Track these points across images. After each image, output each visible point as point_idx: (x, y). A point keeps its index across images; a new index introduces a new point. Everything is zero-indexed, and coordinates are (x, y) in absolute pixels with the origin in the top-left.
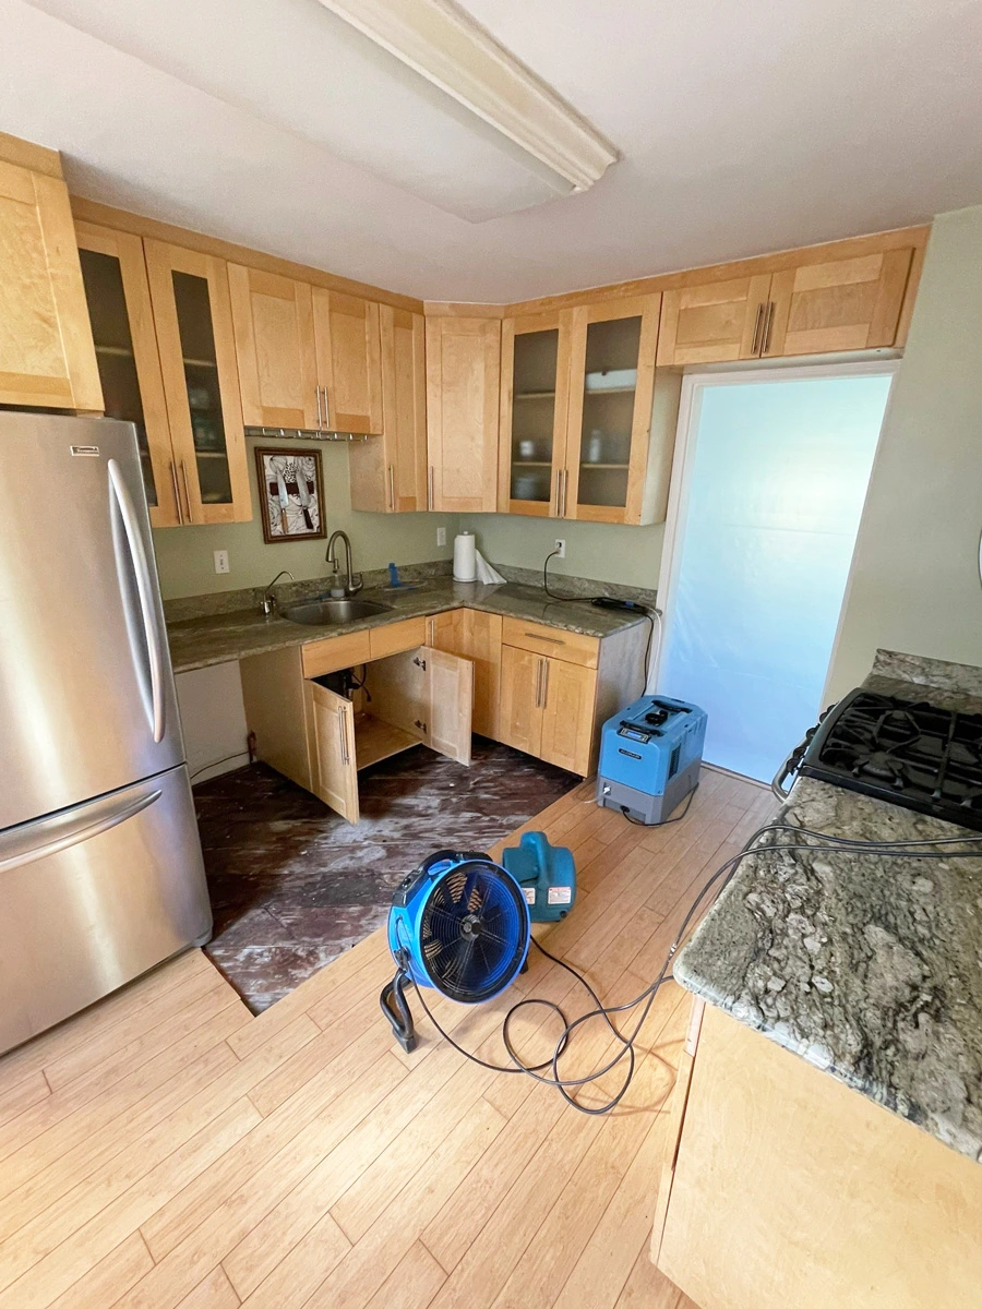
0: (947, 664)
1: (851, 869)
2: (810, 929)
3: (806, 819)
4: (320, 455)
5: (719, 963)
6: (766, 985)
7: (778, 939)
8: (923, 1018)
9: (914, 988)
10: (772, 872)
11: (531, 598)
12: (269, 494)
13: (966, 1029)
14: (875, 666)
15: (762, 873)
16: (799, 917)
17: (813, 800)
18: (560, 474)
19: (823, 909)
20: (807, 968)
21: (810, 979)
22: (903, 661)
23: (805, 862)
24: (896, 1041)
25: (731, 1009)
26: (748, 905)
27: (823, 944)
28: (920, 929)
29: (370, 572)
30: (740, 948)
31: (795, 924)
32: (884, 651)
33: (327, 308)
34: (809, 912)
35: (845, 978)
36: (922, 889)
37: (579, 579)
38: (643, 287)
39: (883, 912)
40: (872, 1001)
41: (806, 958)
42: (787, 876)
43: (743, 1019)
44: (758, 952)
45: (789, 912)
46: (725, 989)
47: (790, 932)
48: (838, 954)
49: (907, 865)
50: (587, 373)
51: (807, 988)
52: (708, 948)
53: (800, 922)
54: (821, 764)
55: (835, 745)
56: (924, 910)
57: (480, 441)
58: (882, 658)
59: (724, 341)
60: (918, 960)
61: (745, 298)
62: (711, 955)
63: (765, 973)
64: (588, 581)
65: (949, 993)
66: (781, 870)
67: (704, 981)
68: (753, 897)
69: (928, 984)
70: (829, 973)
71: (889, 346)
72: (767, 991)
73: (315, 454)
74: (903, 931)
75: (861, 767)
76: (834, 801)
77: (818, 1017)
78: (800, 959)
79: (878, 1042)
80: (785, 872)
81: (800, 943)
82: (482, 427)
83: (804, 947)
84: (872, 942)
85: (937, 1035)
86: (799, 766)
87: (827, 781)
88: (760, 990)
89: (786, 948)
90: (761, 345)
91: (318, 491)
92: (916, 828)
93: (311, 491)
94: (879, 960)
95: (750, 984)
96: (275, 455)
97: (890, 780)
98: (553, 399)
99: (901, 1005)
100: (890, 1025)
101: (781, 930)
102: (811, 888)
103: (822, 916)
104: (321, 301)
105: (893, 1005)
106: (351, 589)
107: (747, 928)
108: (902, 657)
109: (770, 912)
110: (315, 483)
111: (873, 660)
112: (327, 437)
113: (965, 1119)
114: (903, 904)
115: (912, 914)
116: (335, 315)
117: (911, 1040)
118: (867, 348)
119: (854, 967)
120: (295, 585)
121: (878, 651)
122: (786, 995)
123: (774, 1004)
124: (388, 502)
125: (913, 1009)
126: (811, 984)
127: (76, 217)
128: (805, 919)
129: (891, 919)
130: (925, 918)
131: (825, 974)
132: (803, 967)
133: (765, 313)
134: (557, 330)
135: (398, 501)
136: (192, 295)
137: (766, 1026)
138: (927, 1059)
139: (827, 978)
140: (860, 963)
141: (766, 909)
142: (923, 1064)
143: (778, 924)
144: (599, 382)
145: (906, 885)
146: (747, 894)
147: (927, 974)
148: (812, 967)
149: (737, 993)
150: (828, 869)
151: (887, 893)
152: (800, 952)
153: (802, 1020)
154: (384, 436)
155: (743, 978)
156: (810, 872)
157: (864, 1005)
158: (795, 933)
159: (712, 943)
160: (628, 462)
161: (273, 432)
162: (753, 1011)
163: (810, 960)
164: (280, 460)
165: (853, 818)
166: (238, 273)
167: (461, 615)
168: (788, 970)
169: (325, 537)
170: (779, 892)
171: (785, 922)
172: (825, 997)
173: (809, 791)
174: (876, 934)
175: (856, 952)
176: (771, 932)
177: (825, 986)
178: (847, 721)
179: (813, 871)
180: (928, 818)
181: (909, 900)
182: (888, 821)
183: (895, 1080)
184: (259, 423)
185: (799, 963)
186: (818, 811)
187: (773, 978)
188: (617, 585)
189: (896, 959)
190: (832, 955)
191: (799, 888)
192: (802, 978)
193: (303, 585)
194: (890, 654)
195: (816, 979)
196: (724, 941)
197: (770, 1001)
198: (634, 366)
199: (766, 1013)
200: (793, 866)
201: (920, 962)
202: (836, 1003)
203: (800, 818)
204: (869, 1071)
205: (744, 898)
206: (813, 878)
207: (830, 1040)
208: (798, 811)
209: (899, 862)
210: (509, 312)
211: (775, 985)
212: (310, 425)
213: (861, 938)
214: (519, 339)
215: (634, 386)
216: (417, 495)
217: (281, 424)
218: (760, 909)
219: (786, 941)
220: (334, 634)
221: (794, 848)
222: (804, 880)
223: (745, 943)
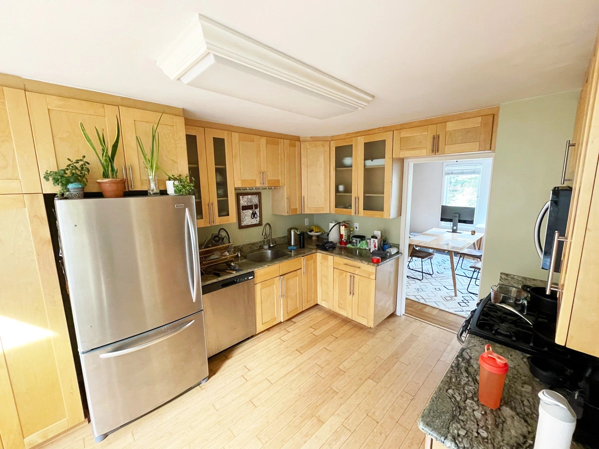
2: (476, 407)
3: (472, 355)
4: (261, 194)
5: (437, 421)
6: (458, 433)
7: (462, 411)
10: (458, 380)
12: (241, 210)
14: (500, 280)
15: (454, 380)
16: (471, 401)
17: (475, 346)
18: (356, 198)
20: (476, 426)
21: (477, 430)
22: (513, 278)
23: (473, 376)
25: (443, 442)
26: (448, 395)
27: (482, 414)
28: (526, 408)
29: (278, 238)
30: (446, 414)
31: (470, 405)
32: (504, 273)
33: (265, 143)
34: (476, 399)
35: (493, 431)
36: (528, 390)
38: (386, 129)
39: (509, 400)
40: (505, 442)
41: (475, 421)
42: (465, 382)
43: (449, 447)
44: (454, 417)
45: (466, 399)
46: (440, 433)
47: (468, 408)
48: (489, 419)
49: (519, 378)
50: (365, 160)
51: (476, 435)
52: (432, 414)
53: (472, 404)
54: (477, 329)
55: (483, 320)
56: (528, 400)
57: (323, 186)
58: (503, 276)
59: (420, 148)
60: (526, 424)
61: (427, 133)
62: (433, 417)
63: (457, 427)
66: (462, 379)
67: (431, 429)
68: (450, 391)
69: (531, 436)
70: (486, 428)
71: (489, 150)
72: (459, 435)
73: (259, 194)
74: (518, 410)
75: (496, 331)
78: (473, 421)
80: (464, 380)
81: (472, 413)
82: (323, 180)
83: (474, 416)
84: (505, 414)
86: (468, 328)
87: (481, 337)
88: (455, 434)
89: (466, 415)
90: (435, 150)
91: (259, 207)
92: (523, 360)
93: (257, 208)
94: (508, 423)
95: (451, 431)
96: (244, 195)
97: (510, 337)
98: (352, 170)
99: (519, 444)
101: (464, 407)
102: (476, 388)
104: (263, 141)
105: (515, 444)
106: (271, 245)
107: (449, 406)
108: (512, 276)
109: (458, 399)
110: (258, 205)
111: (499, 278)
112: (264, 188)
114: (518, 397)
115: (522, 402)
116: (268, 145)
118: (479, 151)
119: (497, 426)
120: (249, 244)
121: (501, 273)
122: (467, 437)
123: (462, 441)
124: (286, 211)
126: (478, 433)
127: (186, 125)
128: (474, 403)
129: (513, 404)
130: (529, 404)
131: (484, 428)
132: (474, 425)
133: (436, 139)
134: (352, 145)
135: (290, 210)
136: (219, 144)
139: (485, 430)
140: (499, 424)
141: (456, 397)
143: (462, 404)
144: (369, 163)
145: (519, 388)
146: (447, 390)
147: (530, 430)
148: (478, 425)
149: (446, 435)
151: (510, 391)
152: (472, 418)
154: (285, 187)
155: (448, 428)
156: (475, 381)
157: (502, 444)
158: (470, 409)
159: (434, 412)
160: (383, 194)
161: (245, 189)
162: (453, 444)
163: (477, 422)
164: (246, 197)
166: (235, 136)
167: (316, 256)
168: (467, 426)
169: (262, 225)
170: (462, 389)
171: (465, 403)
172: (484, 439)
173: (473, 341)
174: (507, 411)
175: (497, 419)
176: (459, 408)
177: (485, 434)
178: (488, 308)
179: (476, 379)
181: (521, 395)
182: (510, 357)
184: (240, 186)
185: (472, 423)
186: (477, 351)
187: (461, 429)
189: (516, 423)
190: (487, 420)
191: (471, 388)
192: (473, 430)
194: (507, 275)
195: (480, 431)
196: (439, 411)
197: (460, 439)
198: (384, 157)
199: (459, 445)
200: (467, 377)
201: (528, 425)
202: (489, 442)
203: (470, 354)
205: (447, 391)
206: (477, 383)
208: (468, 351)
209: (516, 376)
210: (333, 138)
211: (462, 433)
212: (258, 185)
213: (499, 412)
214: (337, 148)
215: (384, 165)
216: (297, 207)
217: (247, 186)
218: (453, 397)
219: (466, 412)
220: (266, 266)
221: (467, 369)
222: (472, 384)
223: (448, 412)
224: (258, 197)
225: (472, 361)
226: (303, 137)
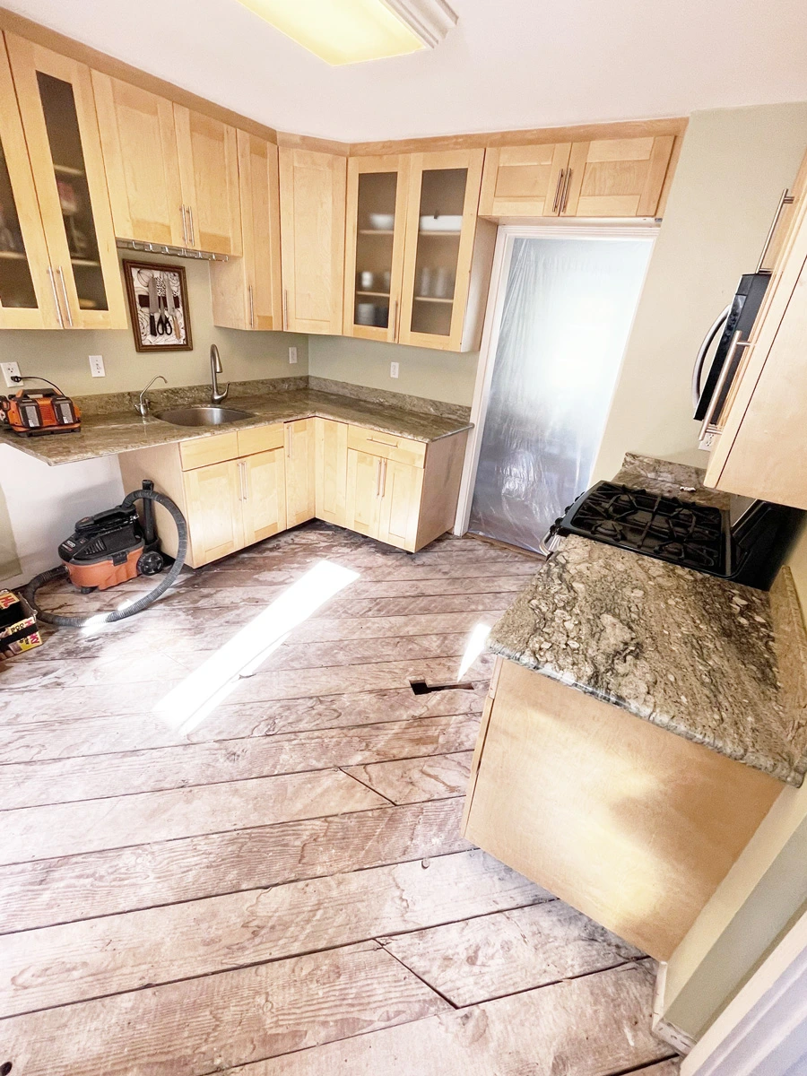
0: (670, 463)
1: (596, 586)
2: (569, 617)
3: (570, 559)
4: (184, 272)
5: (512, 636)
6: (540, 646)
7: (549, 623)
8: (629, 658)
9: (626, 644)
10: (547, 588)
11: (371, 412)
12: (138, 306)
13: (652, 662)
14: (623, 465)
15: (540, 589)
16: (562, 611)
17: (575, 548)
18: (397, 306)
19: (577, 607)
20: (565, 637)
21: (567, 642)
22: (642, 462)
23: (568, 582)
24: (612, 669)
25: (518, 659)
26: (531, 606)
27: (576, 625)
28: (633, 615)
30: (526, 628)
31: (559, 615)
32: (630, 454)
33: (188, 127)
34: (568, 609)
35: (587, 641)
36: (637, 595)
37: (410, 396)
38: (469, 141)
39: (613, 607)
40: (601, 651)
41: (565, 632)
42: (556, 590)
43: (526, 664)
44: (536, 630)
45: (556, 609)
46: (515, 649)
47: (556, 619)
48: (584, 629)
49: (629, 583)
50: (421, 215)
51: (564, 647)
52: (505, 629)
53: (563, 614)
55: (583, 514)
56: (637, 606)
57: (328, 270)
58: (628, 459)
59: (531, 199)
60: (630, 631)
61: (549, 163)
62: (507, 632)
63: (540, 640)
64: (418, 398)
65: (645, 646)
66: (552, 587)
68: (534, 602)
69: (634, 642)
70: (578, 638)
71: (652, 217)
72: (540, 649)
73: (179, 271)
74: (623, 617)
76: (588, 548)
77: (570, 660)
78: (561, 632)
79: (602, 669)
80: (555, 588)
81: (561, 625)
82: (329, 256)
83: (564, 627)
84: (604, 623)
85: (635, 665)
88: (536, 648)
89: (553, 627)
90: (560, 205)
91: (183, 306)
92: (638, 563)
93: (177, 306)
94: (608, 631)
95: (531, 646)
96: (141, 268)
98: (391, 236)
99: (618, 652)
100: (610, 662)
101: (551, 618)
102: (570, 596)
103: (576, 610)
104: (182, 117)
105: (613, 653)
106: (217, 397)
107: (531, 618)
108: (641, 458)
109: (544, 609)
110: (180, 298)
111: (623, 461)
112: (192, 256)
113: (645, 700)
114: (625, 603)
115: (629, 608)
116: (196, 135)
117: (620, 668)
118: (637, 216)
119: (593, 636)
120: (166, 391)
121: (626, 454)
122: (552, 650)
123: (545, 655)
124: (248, 320)
125: (624, 654)
126: (567, 645)
128: (566, 612)
129: (617, 611)
130: (637, 610)
131: (575, 639)
132: (563, 636)
133: (565, 177)
134: (396, 173)
135: (257, 320)
137: (540, 666)
138: (629, 677)
139: (576, 641)
140: (597, 633)
141: (542, 608)
142: (626, 679)
143: (549, 615)
144: (431, 224)
145: (628, 593)
146: (530, 601)
147: (634, 637)
148: (568, 636)
149: (523, 651)
150: (581, 586)
151: (616, 597)
152: (561, 629)
153: (561, 662)
154: (244, 260)
155: (527, 643)
156: (570, 588)
157: (597, 653)
158: (559, 620)
159: (508, 626)
160: (453, 298)
161: (142, 247)
162: (532, 659)
163: (567, 633)
164: (147, 274)
165: (599, 558)
167: (313, 424)
168: (554, 638)
169: (191, 349)
170: (551, 599)
171: (553, 614)
172: (574, 650)
173: (573, 542)
174: (607, 619)
175: (594, 628)
176: (545, 619)
177: (575, 645)
178: (592, 500)
179: (572, 587)
180: (646, 557)
181: (629, 601)
182: (621, 559)
183: (610, 686)
184: (129, 236)
185: (560, 634)
186: (578, 554)
187: (545, 642)
188: (440, 403)
189: (617, 630)
190: (580, 630)
191: (563, 596)
192: (562, 642)
193: (175, 392)
194: (634, 456)
195: (570, 642)
196: (516, 625)
197: (542, 654)
198: (460, 213)
199: (540, 660)
200: (560, 585)
202: (581, 653)
203: (566, 558)
204: (596, 683)
206: (572, 591)
207: (575, 670)
208: (565, 554)
209: (625, 581)
210: (354, 150)
211: (546, 646)
212: (177, 242)
213: (598, 621)
214: (363, 178)
215: (460, 231)
216: (273, 315)
217: (149, 238)
218: (538, 608)
219: (553, 624)
220: (208, 434)
221: (561, 575)
222: (566, 592)
223: (528, 625)
224: (177, 278)
225: (569, 566)
226: (283, 133)
